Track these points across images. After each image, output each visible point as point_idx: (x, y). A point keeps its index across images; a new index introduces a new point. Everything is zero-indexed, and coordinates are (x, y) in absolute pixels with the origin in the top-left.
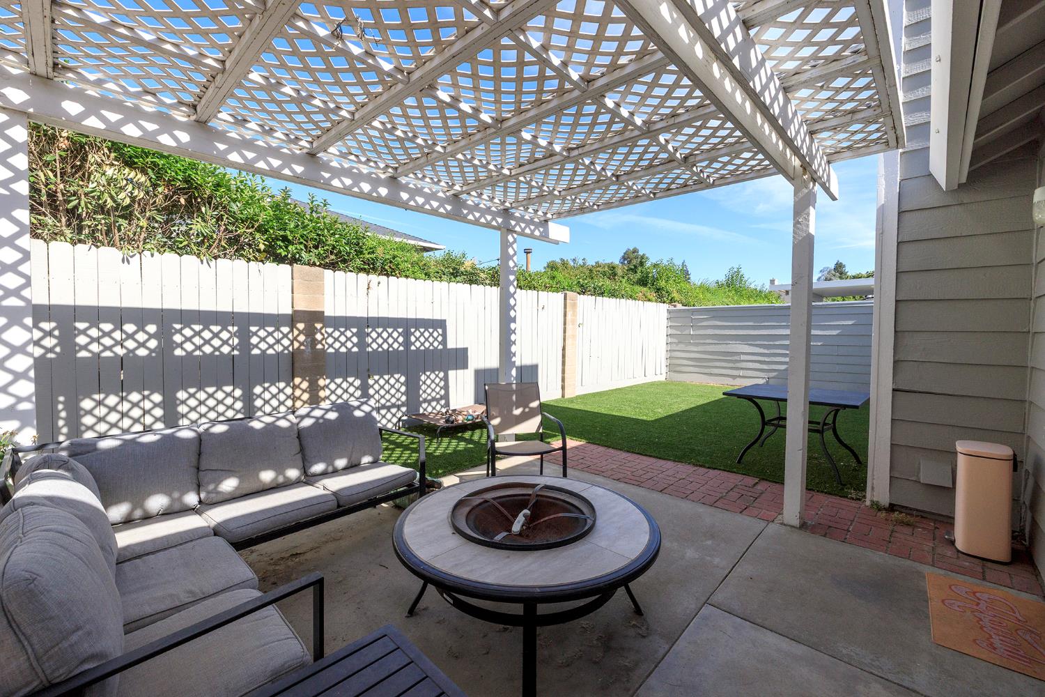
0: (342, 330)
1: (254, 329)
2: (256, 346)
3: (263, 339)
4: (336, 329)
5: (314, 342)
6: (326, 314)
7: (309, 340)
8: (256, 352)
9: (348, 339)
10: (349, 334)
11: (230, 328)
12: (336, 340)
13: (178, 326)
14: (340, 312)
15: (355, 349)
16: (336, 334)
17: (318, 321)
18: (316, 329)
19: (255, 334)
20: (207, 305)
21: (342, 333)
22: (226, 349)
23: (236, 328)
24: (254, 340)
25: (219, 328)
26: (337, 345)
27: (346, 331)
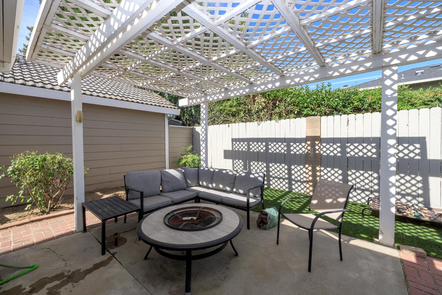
0: (331, 144)
1: (292, 144)
2: (292, 150)
3: (295, 148)
4: (328, 144)
5: (315, 150)
6: (322, 137)
7: (312, 149)
8: (292, 152)
9: (335, 149)
10: (335, 146)
11: (284, 144)
12: (328, 149)
13: (270, 143)
14: (330, 136)
15: (339, 154)
16: (328, 146)
17: (317, 141)
18: (316, 144)
19: (292, 146)
20: (278, 136)
21: (331, 146)
22: (283, 151)
23: (286, 144)
24: (292, 148)
25: (281, 144)
26: (328, 152)
27: (334, 145)
